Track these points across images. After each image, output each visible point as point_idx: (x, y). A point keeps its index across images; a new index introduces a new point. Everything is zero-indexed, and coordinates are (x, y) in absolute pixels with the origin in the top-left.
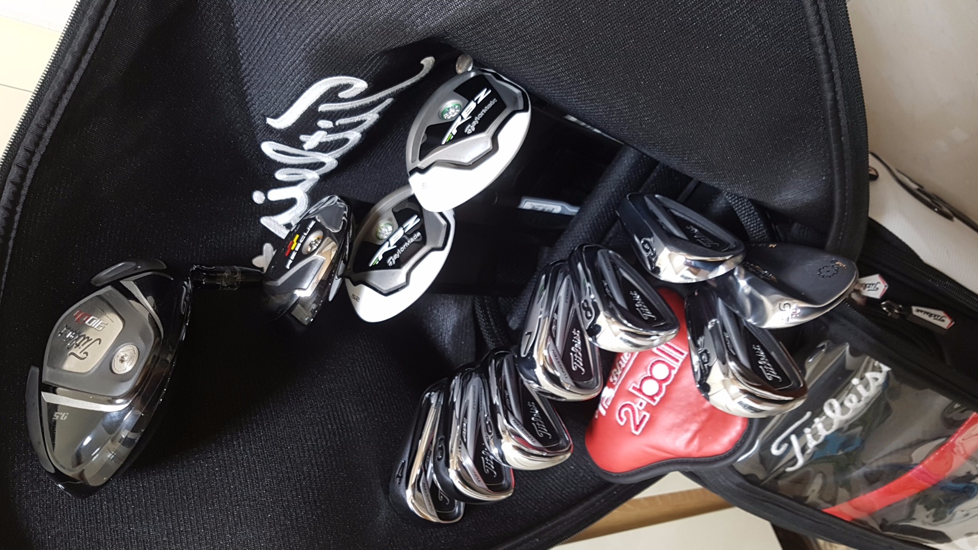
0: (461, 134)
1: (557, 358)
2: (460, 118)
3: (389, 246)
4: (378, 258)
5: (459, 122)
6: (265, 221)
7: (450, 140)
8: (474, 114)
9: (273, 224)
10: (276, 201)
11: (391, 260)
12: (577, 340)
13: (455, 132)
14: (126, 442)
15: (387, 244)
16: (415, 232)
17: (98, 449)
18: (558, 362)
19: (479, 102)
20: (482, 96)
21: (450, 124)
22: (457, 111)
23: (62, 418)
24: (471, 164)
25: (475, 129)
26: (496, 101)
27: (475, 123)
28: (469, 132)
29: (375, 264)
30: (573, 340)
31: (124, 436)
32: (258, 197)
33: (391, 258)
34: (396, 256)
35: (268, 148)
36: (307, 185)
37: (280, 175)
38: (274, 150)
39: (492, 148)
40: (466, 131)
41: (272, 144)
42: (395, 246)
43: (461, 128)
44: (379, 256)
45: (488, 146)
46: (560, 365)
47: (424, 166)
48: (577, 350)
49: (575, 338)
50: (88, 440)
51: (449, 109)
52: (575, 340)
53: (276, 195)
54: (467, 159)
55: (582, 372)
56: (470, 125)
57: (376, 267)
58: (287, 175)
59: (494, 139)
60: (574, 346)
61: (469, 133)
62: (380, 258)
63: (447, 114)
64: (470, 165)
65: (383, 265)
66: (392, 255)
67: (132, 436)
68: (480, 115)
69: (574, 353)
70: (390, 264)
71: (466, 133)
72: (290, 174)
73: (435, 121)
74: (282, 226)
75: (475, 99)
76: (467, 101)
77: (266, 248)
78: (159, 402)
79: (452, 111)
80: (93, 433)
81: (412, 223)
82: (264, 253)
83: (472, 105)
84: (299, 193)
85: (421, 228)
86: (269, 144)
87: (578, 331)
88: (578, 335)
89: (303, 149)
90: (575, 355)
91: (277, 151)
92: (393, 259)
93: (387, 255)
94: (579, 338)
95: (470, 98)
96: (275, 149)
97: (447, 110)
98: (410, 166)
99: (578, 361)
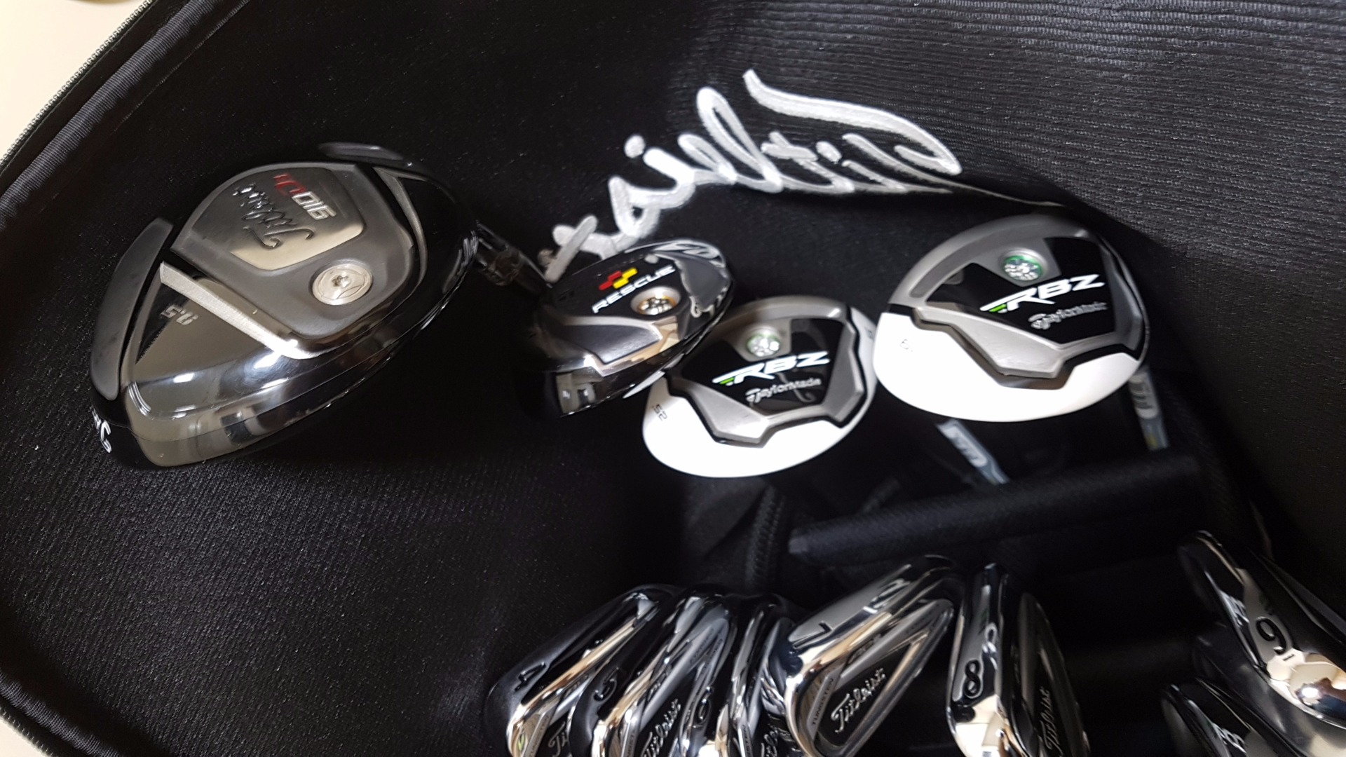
0: (1020, 318)
1: (828, 692)
2: (1033, 291)
3: (762, 371)
4: (734, 377)
5: (1027, 296)
6: (616, 185)
7: (996, 313)
8: (1061, 301)
9: (622, 195)
10: (650, 168)
11: (755, 394)
12: (871, 685)
13: (1013, 306)
14: (236, 429)
15: (761, 366)
16: (815, 376)
17: (192, 408)
18: (823, 699)
19: (1077, 288)
20: (1086, 282)
21: (1012, 287)
22: (1032, 274)
23: (180, 320)
24: (1006, 374)
25: (1049, 329)
26: (1104, 308)
27: (1055, 317)
28: (1037, 325)
29: (724, 385)
30: (867, 681)
31: (239, 415)
32: (634, 146)
33: (757, 390)
34: (767, 393)
35: (709, 101)
36: (706, 178)
37: (687, 142)
38: (714, 109)
39: (1054, 376)
40: (1032, 319)
41: (721, 102)
42: (772, 378)
43: (1027, 309)
44: (739, 376)
45: (1053, 369)
46: (822, 703)
47: (928, 317)
48: (859, 697)
49: (872, 679)
50: (185, 378)
51: (1022, 261)
52: (870, 683)
53: (658, 160)
54: (1003, 360)
55: (838, 729)
56: (1043, 315)
57: (721, 388)
58: (698, 148)
59: (1069, 365)
60: (860, 688)
61: (1035, 326)
62: (739, 380)
63: (1012, 266)
64: (1003, 374)
65: (737, 393)
66: (762, 388)
67: (253, 426)
68: (1068, 310)
69: (852, 697)
70: (750, 399)
71: (1031, 323)
72: (702, 151)
73: (987, 261)
74: (631, 206)
75: (1074, 279)
76: (1058, 274)
77: (586, 223)
78: (323, 405)
79: (1025, 268)
80: (201, 374)
81: (813, 359)
82: (580, 227)
83: (1063, 286)
84: (686, 180)
85: (825, 373)
86: (717, 99)
87: (883, 676)
88: (879, 680)
89: (759, 146)
90: (851, 701)
91: (718, 115)
92: (759, 394)
93: (751, 382)
94: (877, 684)
95: (1066, 272)
96: (718, 110)
97: (1016, 260)
98: (903, 296)
99: (847, 711)
